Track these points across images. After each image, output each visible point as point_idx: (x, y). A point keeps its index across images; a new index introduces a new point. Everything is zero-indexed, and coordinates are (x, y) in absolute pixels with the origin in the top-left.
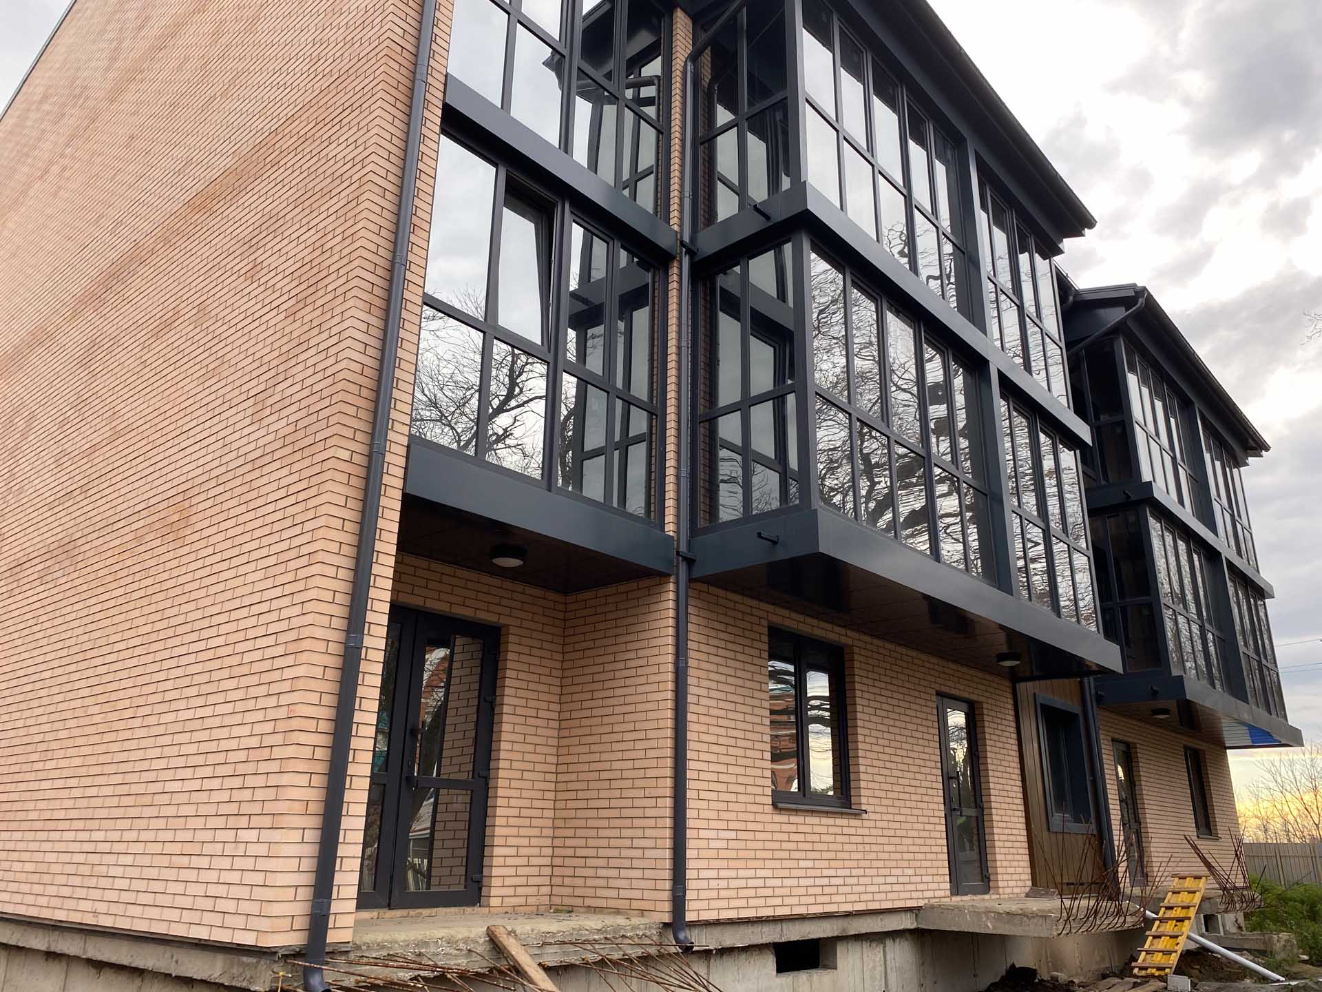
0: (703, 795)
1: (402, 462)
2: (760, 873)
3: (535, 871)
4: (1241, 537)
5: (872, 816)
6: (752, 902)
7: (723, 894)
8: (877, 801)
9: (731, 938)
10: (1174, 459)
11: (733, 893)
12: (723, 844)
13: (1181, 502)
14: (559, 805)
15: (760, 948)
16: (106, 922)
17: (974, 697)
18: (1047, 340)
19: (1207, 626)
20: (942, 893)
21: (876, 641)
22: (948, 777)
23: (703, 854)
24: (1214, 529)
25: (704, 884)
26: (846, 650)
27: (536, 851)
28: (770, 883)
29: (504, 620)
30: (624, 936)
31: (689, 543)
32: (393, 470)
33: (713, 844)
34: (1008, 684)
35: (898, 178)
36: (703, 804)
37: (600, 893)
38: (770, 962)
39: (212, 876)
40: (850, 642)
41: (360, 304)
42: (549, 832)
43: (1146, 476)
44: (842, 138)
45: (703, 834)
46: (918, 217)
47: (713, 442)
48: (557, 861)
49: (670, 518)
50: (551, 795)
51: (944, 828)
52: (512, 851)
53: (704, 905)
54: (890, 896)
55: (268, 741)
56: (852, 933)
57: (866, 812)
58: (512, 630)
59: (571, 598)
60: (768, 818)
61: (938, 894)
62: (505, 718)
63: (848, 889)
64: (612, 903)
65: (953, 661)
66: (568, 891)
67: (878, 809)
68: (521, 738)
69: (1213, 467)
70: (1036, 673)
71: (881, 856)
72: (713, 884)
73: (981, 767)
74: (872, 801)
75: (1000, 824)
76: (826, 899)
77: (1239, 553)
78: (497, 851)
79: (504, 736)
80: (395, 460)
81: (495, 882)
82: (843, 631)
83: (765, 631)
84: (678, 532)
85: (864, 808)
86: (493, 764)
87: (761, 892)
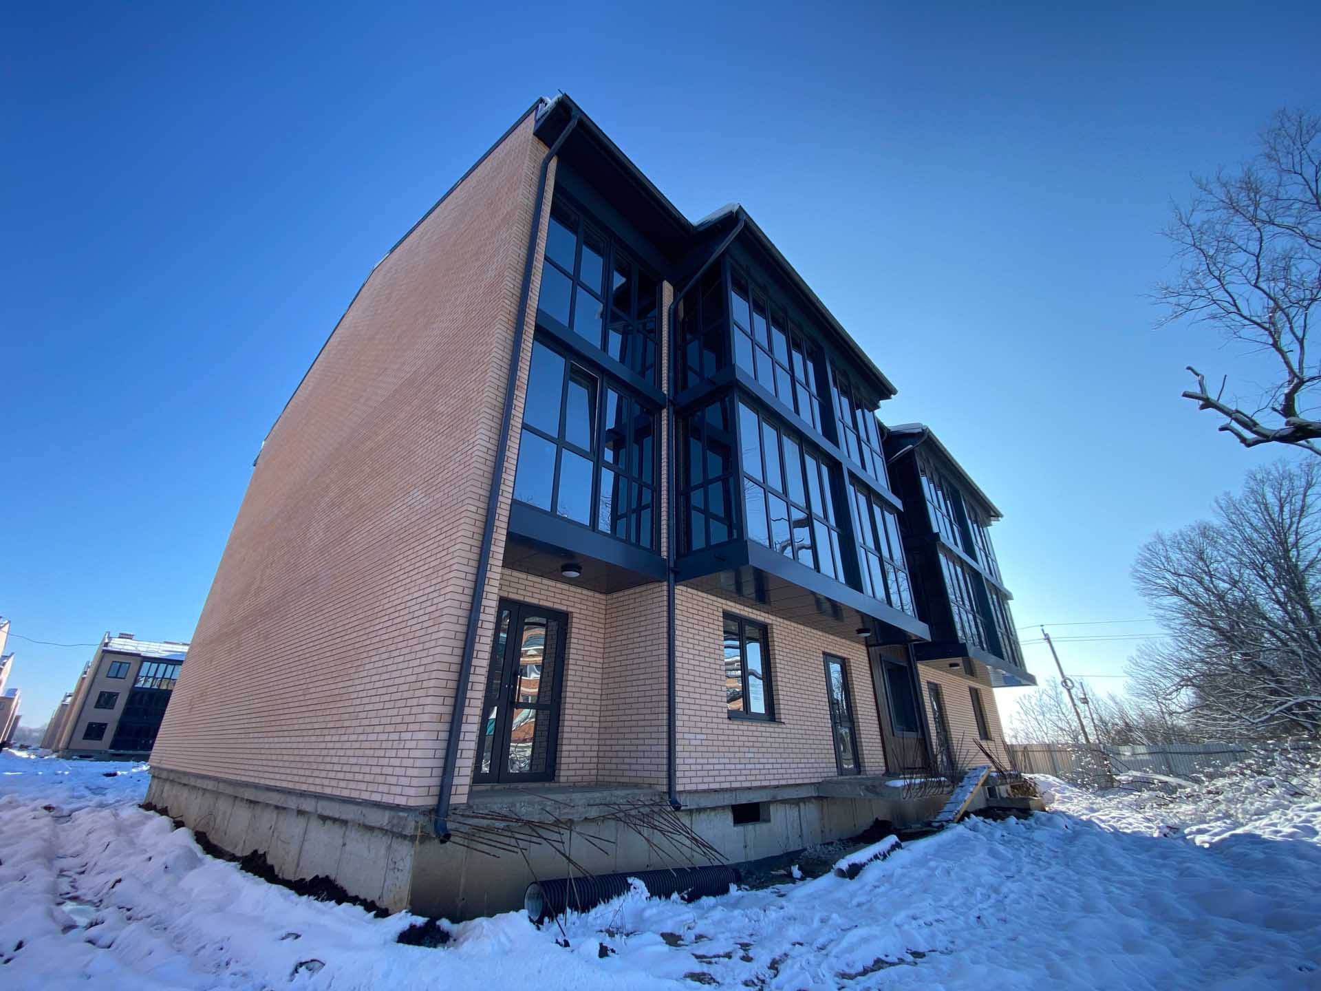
0: (686, 712)
1: (507, 513)
2: (722, 761)
3: (588, 760)
4: (992, 567)
5: (789, 726)
6: (717, 779)
7: (699, 773)
8: (791, 717)
9: (704, 802)
10: (950, 521)
11: (705, 773)
12: (698, 742)
13: (956, 544)
14: (602, 719)
15: (724, 807)
16: (328, 791)
17: (845, 656)
18: (874, 454)
19: (977, 615)
20: (832, 774)
21: (786, 622)
22: (833, 703)
23: (686, 748)
24: (976, 560)
25: (687, 767)
26: (769, 627)
27: (588, 748)
28: (728, 767)
29: (570, 609)
30: (639, 800)
31: (675, 563)
32: (501, 518)
33: (693, 742)
34: (864, 648)
35: (787, 366)
36: (686, 718)
37: (626, 773)
38: (729, 817)
39: (385, 762)
40: (770, 622)
41: (486, 427)
42: (596, 736)
43: (935, 530)
44: (754, 343)
45: (686, 736)
46: (798, 387)
47: (688, 508)
48: (601, 754)
49: (664, 549)
50: (597, 714)
51: (831, 734)
52: (574, 748)
53: (688, 780)
54: (801, 776)
55: (421, 677)
56: (779, 798)
57: (784, 723)
58: (575, 615)
59: (609, 597)
60: (725, 726)
61: (830, 774)
62: (571, 667)
63: (775, 771)
64: (633, 780)
65: (832, 634)
66: (607, 773)
67: (791, 722)
68: (580, 679)
69: (972, 527)
70: (880, 642)
71: (794, 750)
72: (693, 767)
73: (852, 698)
74: (787, 717)
75: (865, 732)
76: (762, 777)
77: (991, 573)
78: (564, 748)
79: (570, 678)
80: (503, 513)
81: (563, 767)
82: (766, 615)
83: (721, 614)
84: (668, 556)
85: (782, 721)
86: (563, 695)
87: (723, 773)
